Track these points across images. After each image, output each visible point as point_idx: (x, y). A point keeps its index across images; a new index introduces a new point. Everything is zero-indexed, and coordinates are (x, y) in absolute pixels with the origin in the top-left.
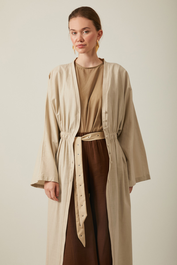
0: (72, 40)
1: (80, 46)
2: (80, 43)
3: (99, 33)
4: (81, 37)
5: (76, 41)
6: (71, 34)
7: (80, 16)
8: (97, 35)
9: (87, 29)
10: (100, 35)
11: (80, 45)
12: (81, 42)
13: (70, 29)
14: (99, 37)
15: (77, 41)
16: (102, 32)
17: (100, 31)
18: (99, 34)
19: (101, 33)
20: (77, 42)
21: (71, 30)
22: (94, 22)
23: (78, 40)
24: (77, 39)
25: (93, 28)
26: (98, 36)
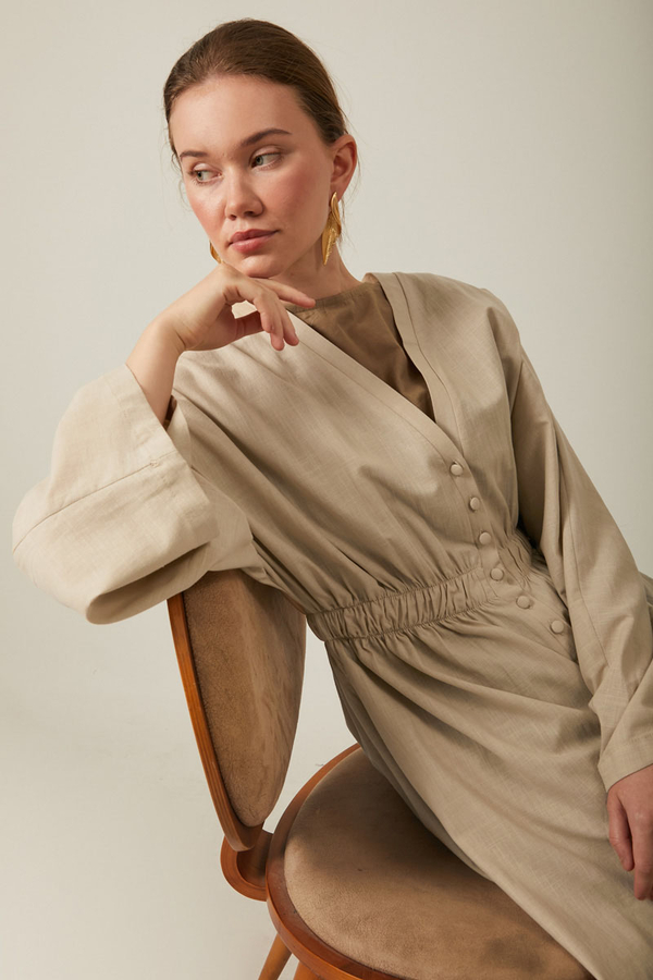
0: (198, 209)
1: (248, 238)
2: (243, 225)
3: (337, 157)
4: (245, 188)
5: (222, 217)
6: (192, 183)
7: (222, 72)
8: (328, 167)
9: (269, 139)
10: (344, 162)
11: (246, 236)
12: (250, 215)
13: (179, 154)
14: (342, 178)
15: (227, 213)
16: (352, 146)
17: (343, 141)
18: (338, 161)
19: (346, 154)
20: (227, 221)
21: (185, 154)
22: (306, 95)
23: (232, 204)
24: (224, 206)
25: (305, 130)
26: (335, 176)
